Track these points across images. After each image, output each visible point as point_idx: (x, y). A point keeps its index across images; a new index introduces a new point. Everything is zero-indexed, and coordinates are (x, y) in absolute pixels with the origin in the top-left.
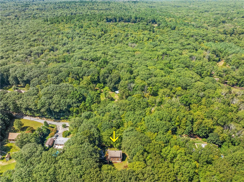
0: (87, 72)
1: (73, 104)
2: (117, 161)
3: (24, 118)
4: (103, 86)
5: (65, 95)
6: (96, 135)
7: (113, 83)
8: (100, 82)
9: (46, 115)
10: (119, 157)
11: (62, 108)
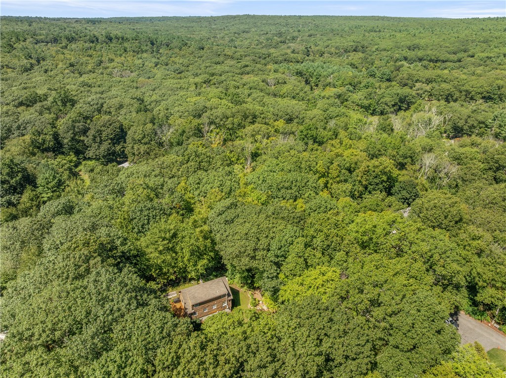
4: (75, 159)
7: (106, 143)
10: (224, 296)
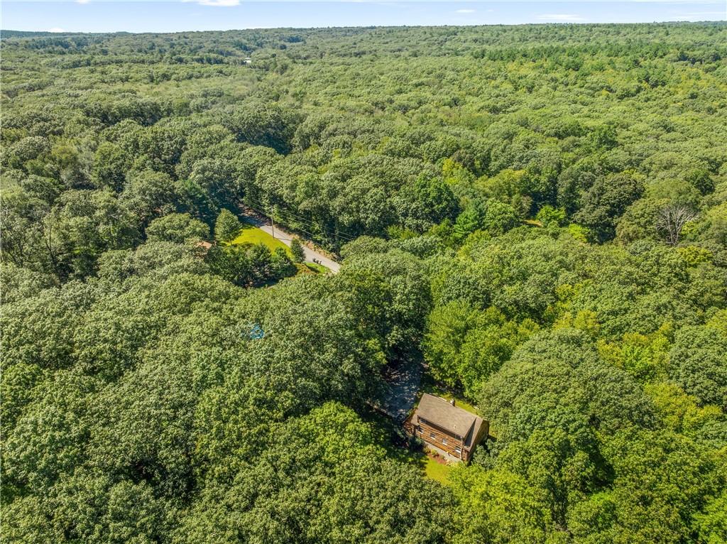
0: (517, 157)
1: (405, 215)
2: (445, 454)
3: (261, 228)
5: (393, 184)
6: (401, 302)
8: (555, 205)
9: (317, 232)
10: (458, 437)
11: (365, 215)
